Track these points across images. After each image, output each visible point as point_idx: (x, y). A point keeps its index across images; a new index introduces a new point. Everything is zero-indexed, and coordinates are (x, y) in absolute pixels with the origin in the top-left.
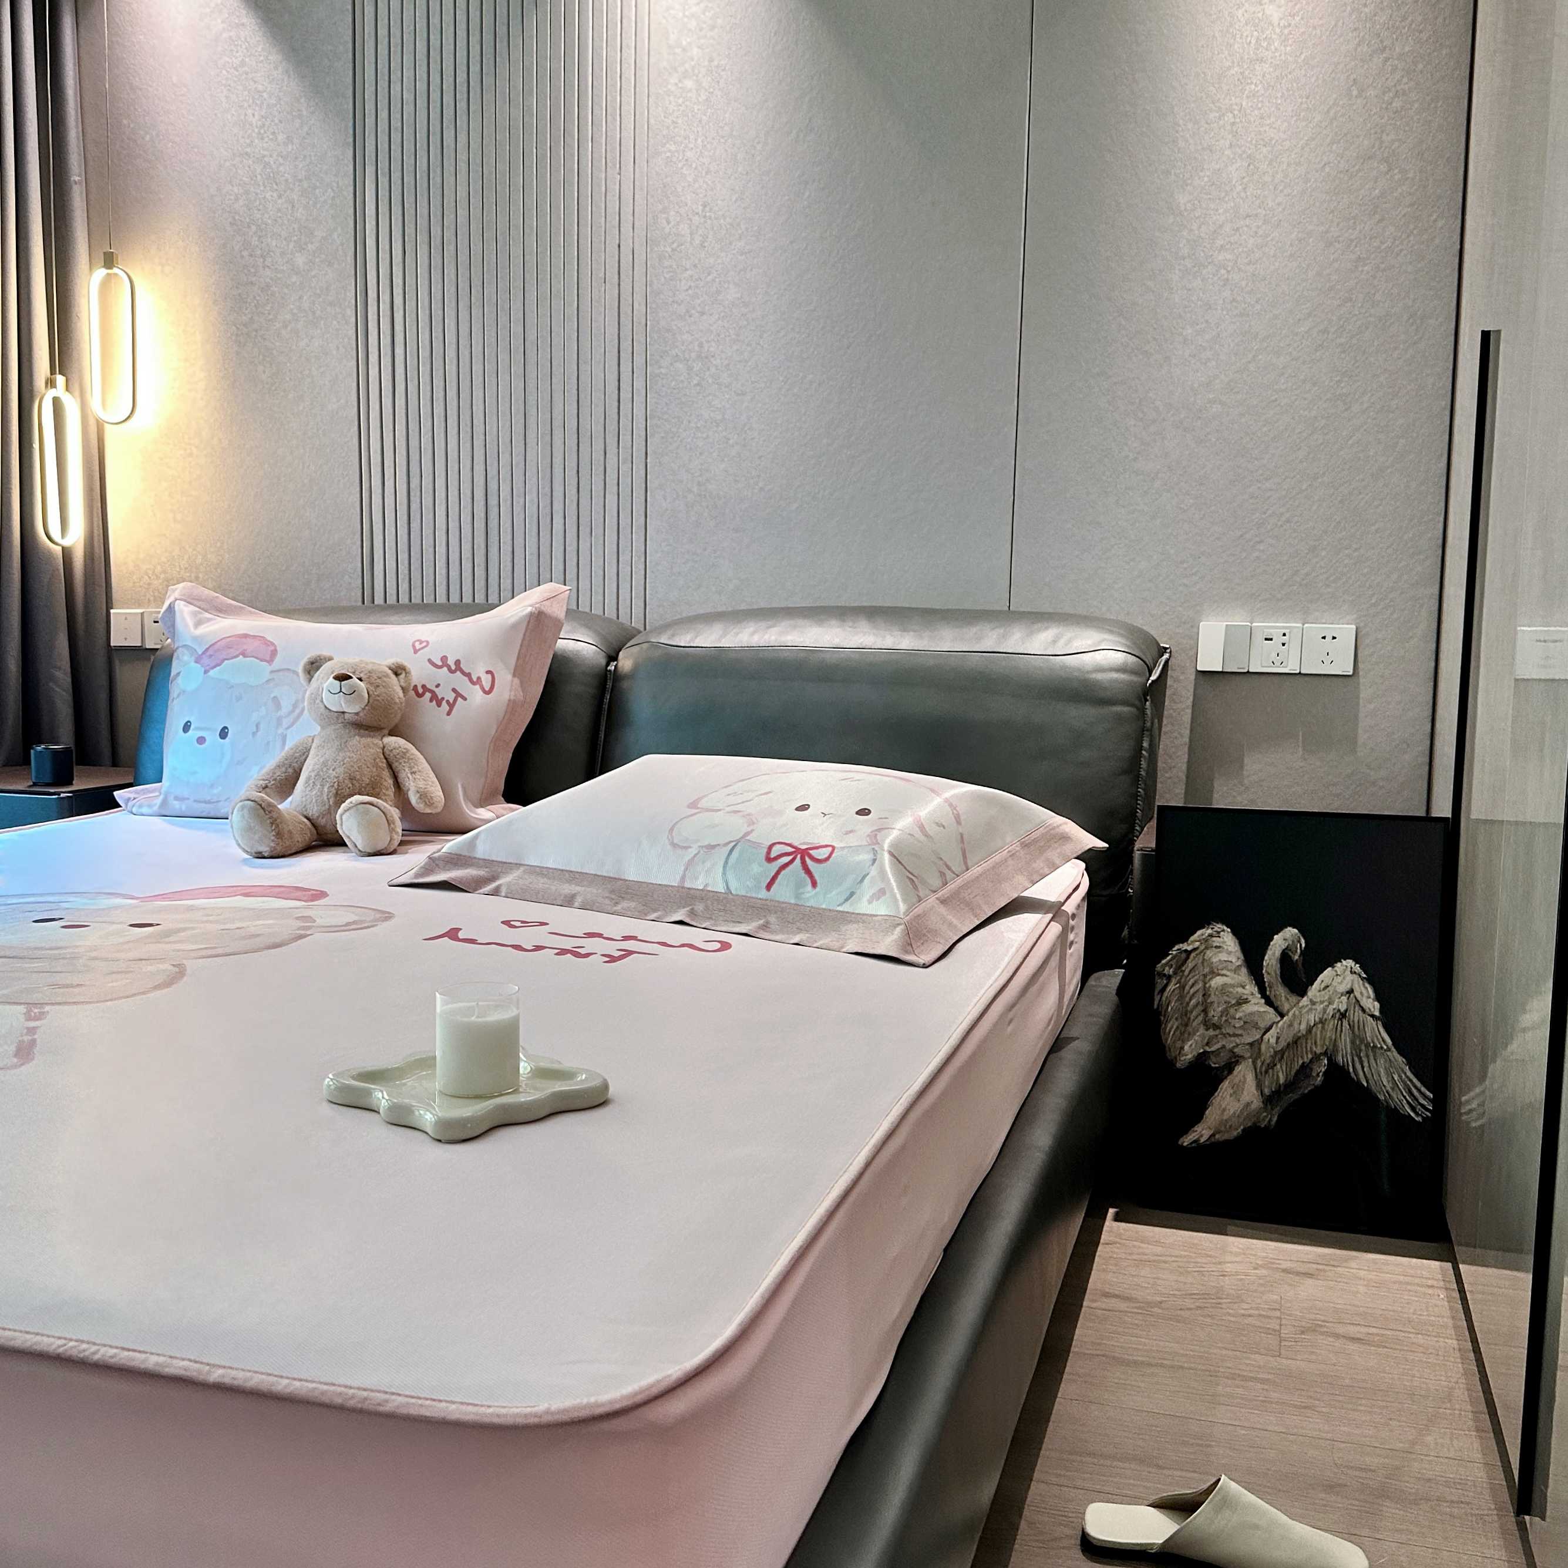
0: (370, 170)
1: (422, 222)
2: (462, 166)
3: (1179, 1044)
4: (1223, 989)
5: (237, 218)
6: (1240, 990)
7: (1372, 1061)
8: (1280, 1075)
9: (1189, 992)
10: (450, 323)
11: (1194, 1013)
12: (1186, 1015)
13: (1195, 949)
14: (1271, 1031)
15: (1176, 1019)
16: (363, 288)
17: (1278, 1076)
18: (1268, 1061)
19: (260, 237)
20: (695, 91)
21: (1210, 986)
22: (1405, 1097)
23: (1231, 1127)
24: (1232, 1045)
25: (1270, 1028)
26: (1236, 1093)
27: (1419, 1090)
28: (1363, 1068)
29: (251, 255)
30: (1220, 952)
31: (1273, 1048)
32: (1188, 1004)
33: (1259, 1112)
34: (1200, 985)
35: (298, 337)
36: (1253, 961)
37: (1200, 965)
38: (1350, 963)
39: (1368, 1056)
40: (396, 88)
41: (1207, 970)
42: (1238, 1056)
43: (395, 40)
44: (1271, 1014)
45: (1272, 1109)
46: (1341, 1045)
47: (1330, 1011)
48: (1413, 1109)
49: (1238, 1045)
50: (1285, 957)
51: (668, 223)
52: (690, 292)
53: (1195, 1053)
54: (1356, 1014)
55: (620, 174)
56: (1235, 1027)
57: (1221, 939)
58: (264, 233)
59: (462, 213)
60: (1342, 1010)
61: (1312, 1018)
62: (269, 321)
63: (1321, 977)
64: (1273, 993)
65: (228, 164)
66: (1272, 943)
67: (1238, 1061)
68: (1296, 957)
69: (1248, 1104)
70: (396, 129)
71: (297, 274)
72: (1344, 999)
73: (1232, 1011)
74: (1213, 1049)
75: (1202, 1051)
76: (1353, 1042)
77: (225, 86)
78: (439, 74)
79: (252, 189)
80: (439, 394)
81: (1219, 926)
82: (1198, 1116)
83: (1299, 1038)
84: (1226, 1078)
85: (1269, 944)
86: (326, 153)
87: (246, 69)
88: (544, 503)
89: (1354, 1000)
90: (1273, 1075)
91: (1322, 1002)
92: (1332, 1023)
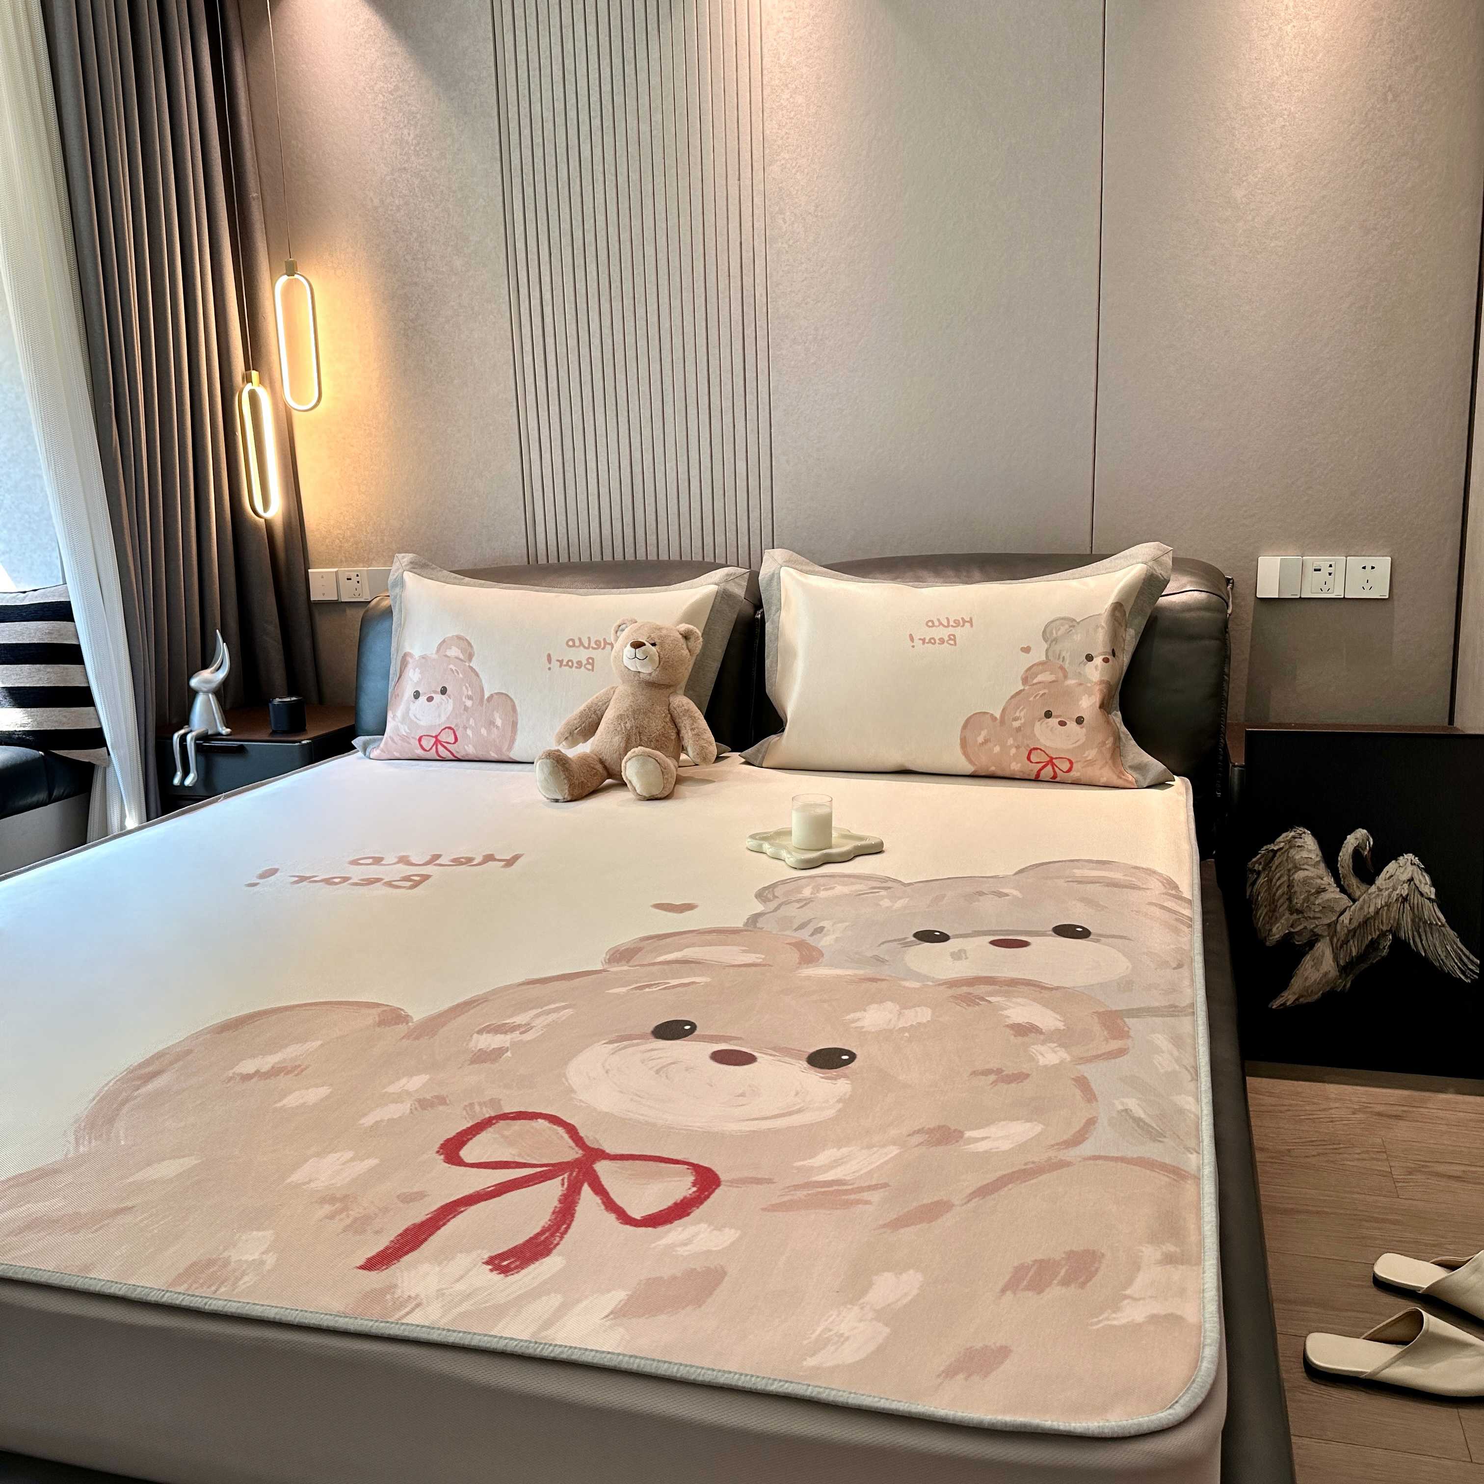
0: (517, 181)
1: (566, 226)
2: (599, 176)
3: (1267, 927)
4: (1305, 881)
5: (399, 226)
6: (1319, 881)
7: (1429, 935)
8: (1353, 949)
9: (1275, 885)
10: (594, 315)
11: (1281, 901)
12: (1274, 903)
13: (1281, 849)
14: (1345, 914)
15: (1266, 906)
16: (516, 286)
17: (1351, 950)
18: (1343, 938)
19: (421, 243)
20: (804, 105)
21: (1294, 879)
22: (1456, 964)
23: (1312, 991)
24: (1312, 926)
25: (1345, 910)
26: (1317, 964)
27: (1468, 958)
28: (1421, 941)
29: (414, 259)
30: (1301, 850)
31: (1347, 927)
32: (1275, 894)
33: (1336, 979)
34: (1285, 878)
35: (460, 330)
36: (1330, 858)
37: (1285, 862)
38: (1410, 856)
39: (1425, 931)
40: (536, 108)
41: (1290, 866)
42: (1318, 935)
43: (534, 65)
44: (1345, 900)
45: (1347, 976)
46: (1403, 923)
47: (1394, 896)
48: (1463, 973)
49: (1317, 926)
50: (1357, 853)
51: (785, 223)
52: (805, 282)
53: (1282, 934)
54: (1416, 898)
55: (739, 180)
56: (1314, 911)
57: (1302, 840)
58: (424, 239)
59: (600, 218)
60: (1404, 895)
61: (1379, 902)
62: (433, 316)
63: (1385, 870)
64: (1346, 883)
65: (388, 178)
66: (1345, 842)
67: (1317, 939)
68: (1366, 853)
69: (1326, 974)
70: (538, 144)
71: (456, 274)
72: (1406, 886)
73: (1312, 898)
74: (1296, 930)
75: (1287, 931)
76: (1413, 921)
77: (382, 108)
78: (575, 95)
79: (411, 200)
80: (586, 377)
81: (1300, 830)
82: (1284, 985)
83: (1368, 919)
84: (1308, 953)
85: (1343, 843)
86: (476, 167)
87: (400, 93)
88: (683, 468)
89: (1414, 886)
90: (1347, 950)
91: (1387, 889)
92: (1396, 905)
